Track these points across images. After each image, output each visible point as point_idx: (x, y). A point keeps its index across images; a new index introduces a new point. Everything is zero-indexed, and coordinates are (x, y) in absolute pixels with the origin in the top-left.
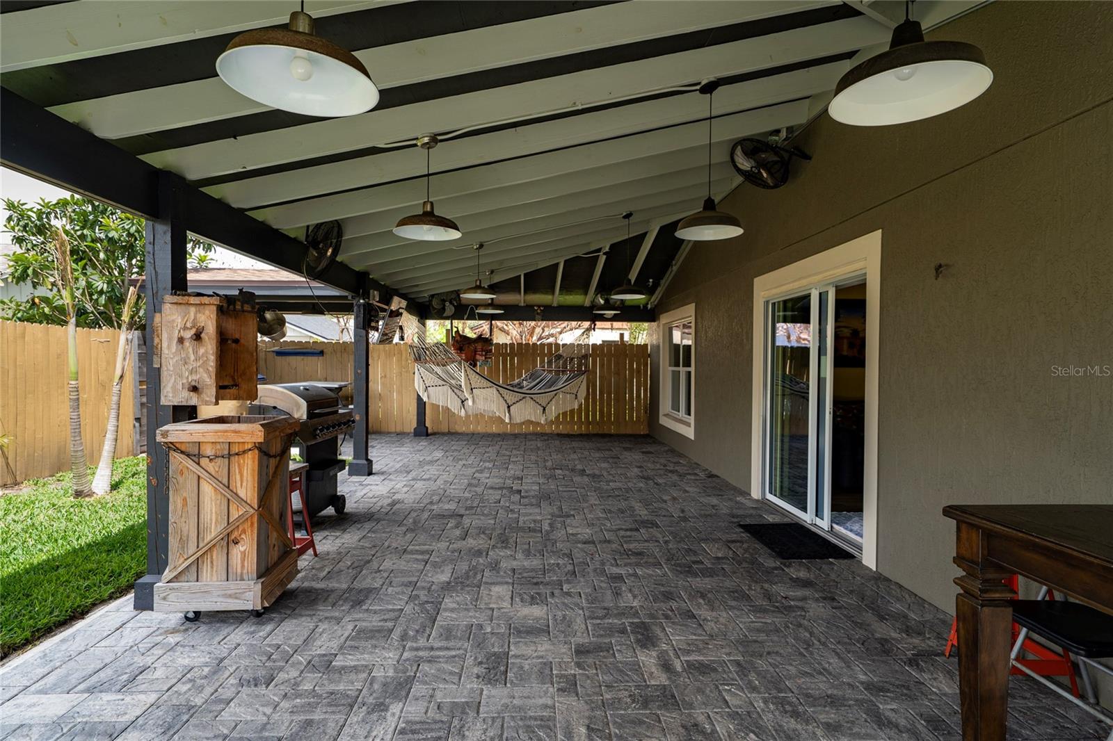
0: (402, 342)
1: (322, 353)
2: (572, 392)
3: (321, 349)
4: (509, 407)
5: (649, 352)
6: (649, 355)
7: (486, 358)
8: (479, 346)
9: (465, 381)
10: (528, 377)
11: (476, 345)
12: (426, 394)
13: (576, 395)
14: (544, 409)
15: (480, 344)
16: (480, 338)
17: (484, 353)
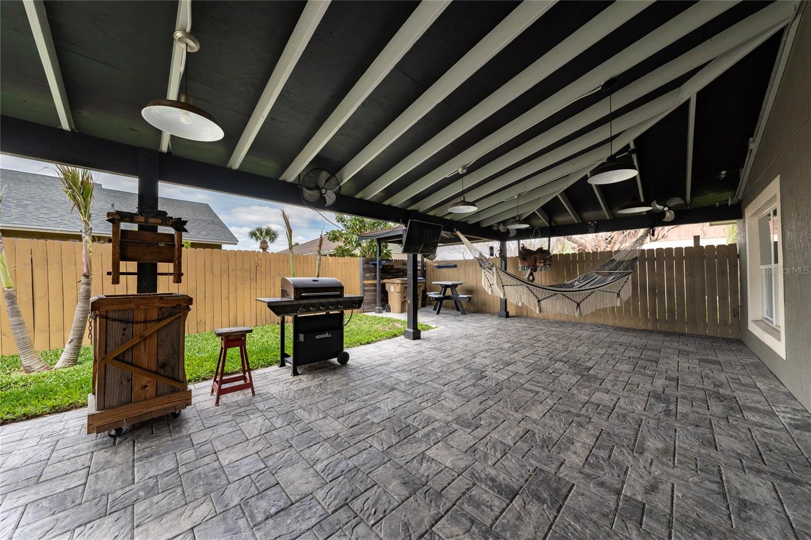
0: (492, 257)
1: (455, 266)
2: (613, 291)
3: (455, 264)
4: (539, 301)
5: (738, 253)
6: (738, 255)
7: (544, 265)
8: (538, 256)
9: (497, 280)
10: (581, 279)
11: (536, 255)
12: (490, 289)
13: (618, 294)
14: (578, 305)
15: (539, 254)
16: (540, 250)
17: (543, 261)
